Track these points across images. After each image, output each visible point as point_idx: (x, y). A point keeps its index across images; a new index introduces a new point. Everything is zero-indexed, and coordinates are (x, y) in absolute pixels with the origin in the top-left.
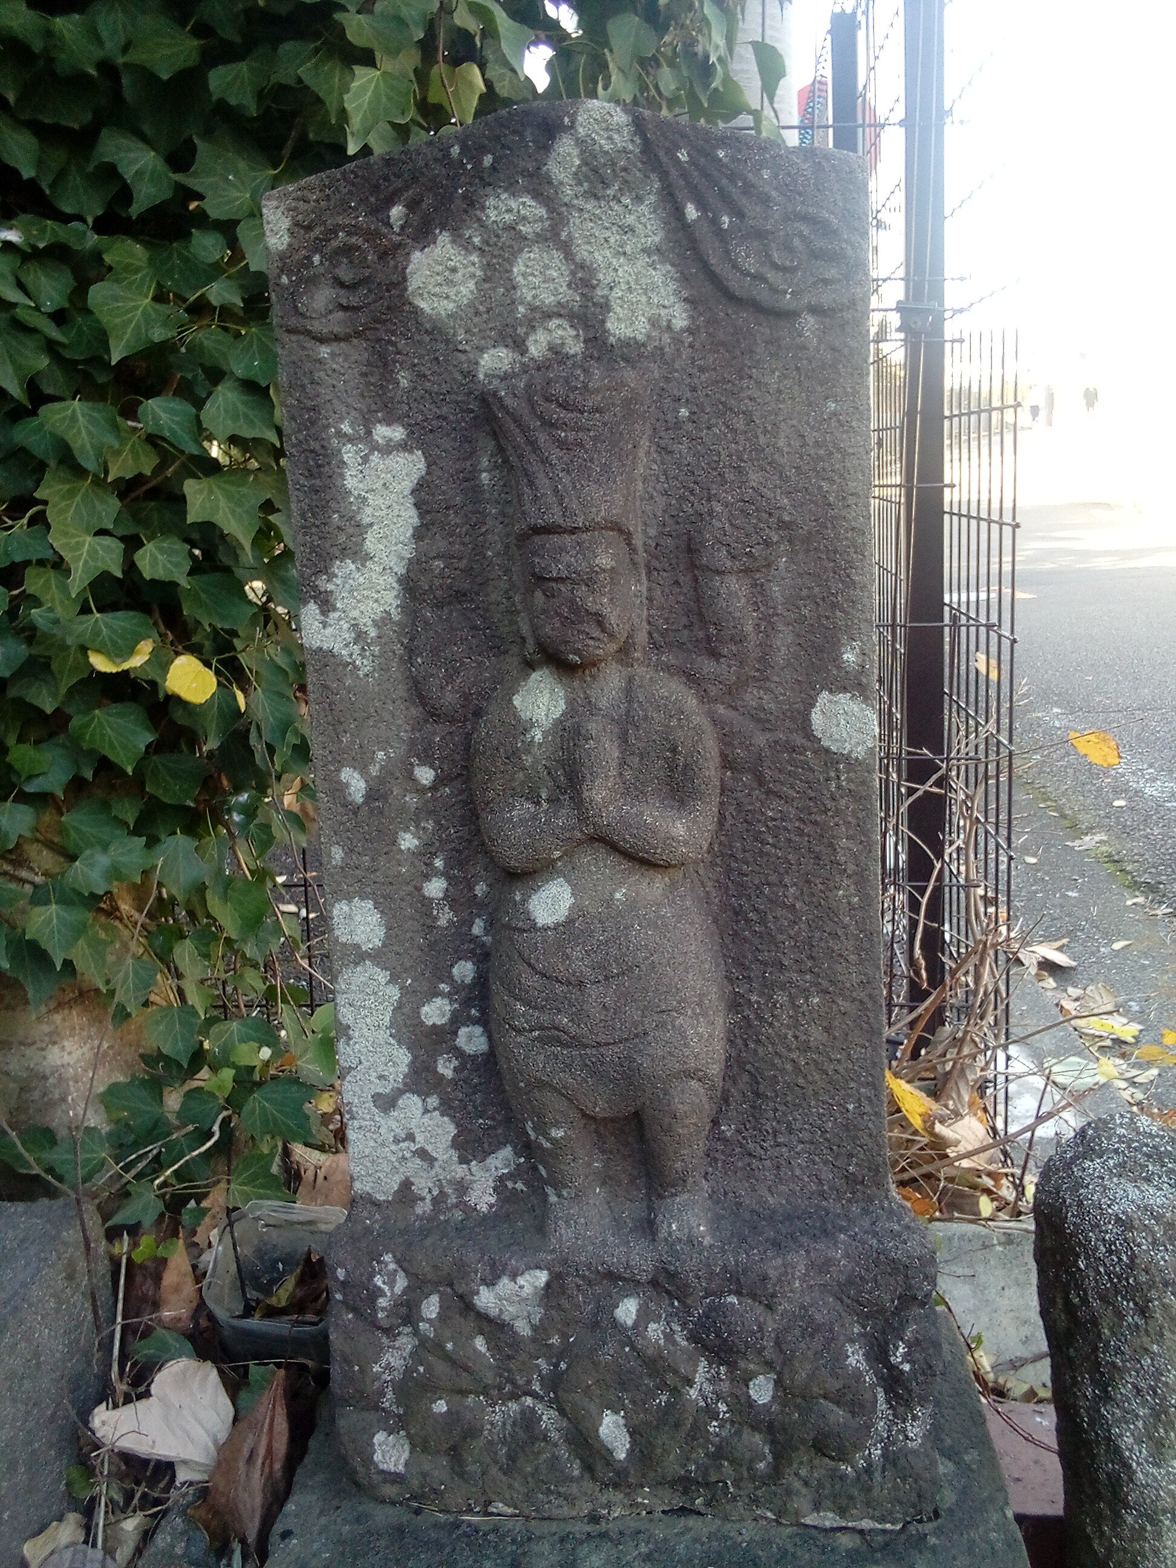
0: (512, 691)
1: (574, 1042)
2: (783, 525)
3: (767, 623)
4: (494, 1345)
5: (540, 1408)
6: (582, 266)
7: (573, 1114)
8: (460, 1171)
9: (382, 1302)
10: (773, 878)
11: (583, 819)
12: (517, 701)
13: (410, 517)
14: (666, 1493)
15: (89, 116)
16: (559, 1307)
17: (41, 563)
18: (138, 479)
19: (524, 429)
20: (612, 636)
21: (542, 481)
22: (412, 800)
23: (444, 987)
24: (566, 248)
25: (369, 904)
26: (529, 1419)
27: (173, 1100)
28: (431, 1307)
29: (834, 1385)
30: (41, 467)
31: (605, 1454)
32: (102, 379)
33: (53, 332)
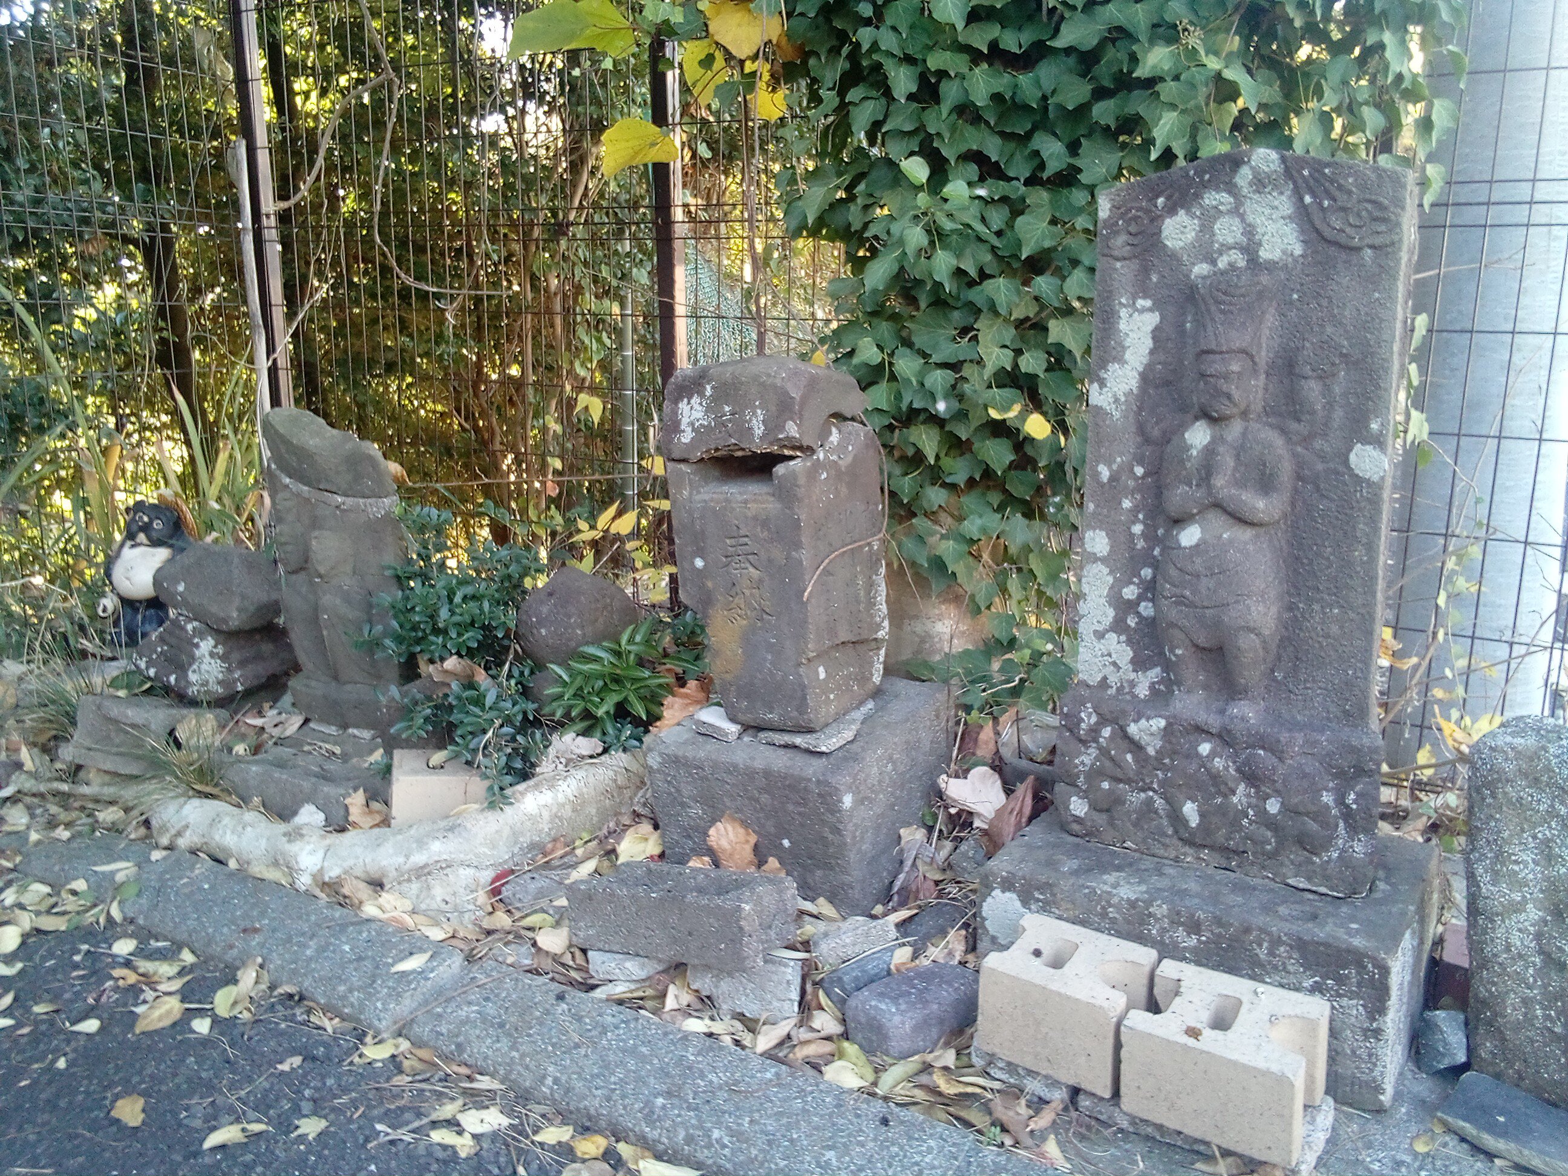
0: (1186, 430)
1: (1192, 605)
2: (1342, 355)
3: (1330, 405)
4: (1136, 760)
5: (1156, 797)
6: (1250, 225)
7: (1187, 641)
8: (1133, 676)
9: (1083, 725)
10: (1319, 542)
11: (1210, 494)
12: (1187, 435)
13: (1149, 343)
14: (1217, 856)
15: (1029, 126)
16: (1170, 743)
17: (971, 361)
18: (1027, 319)
19: (1206, 304)
20: (1235, 405)
21: (1210, 328)
22: (1131, 483)
23: (1135, 580)
24: (1242, 217)
25: (1104, 534)
26: (1150, 802)
27: (996, 666)
28: (1107, 732)
29: (1314, 808)
30: (979, 311)
31: (1185, 822)
32: (1016, 265)
33: (995, 241)
